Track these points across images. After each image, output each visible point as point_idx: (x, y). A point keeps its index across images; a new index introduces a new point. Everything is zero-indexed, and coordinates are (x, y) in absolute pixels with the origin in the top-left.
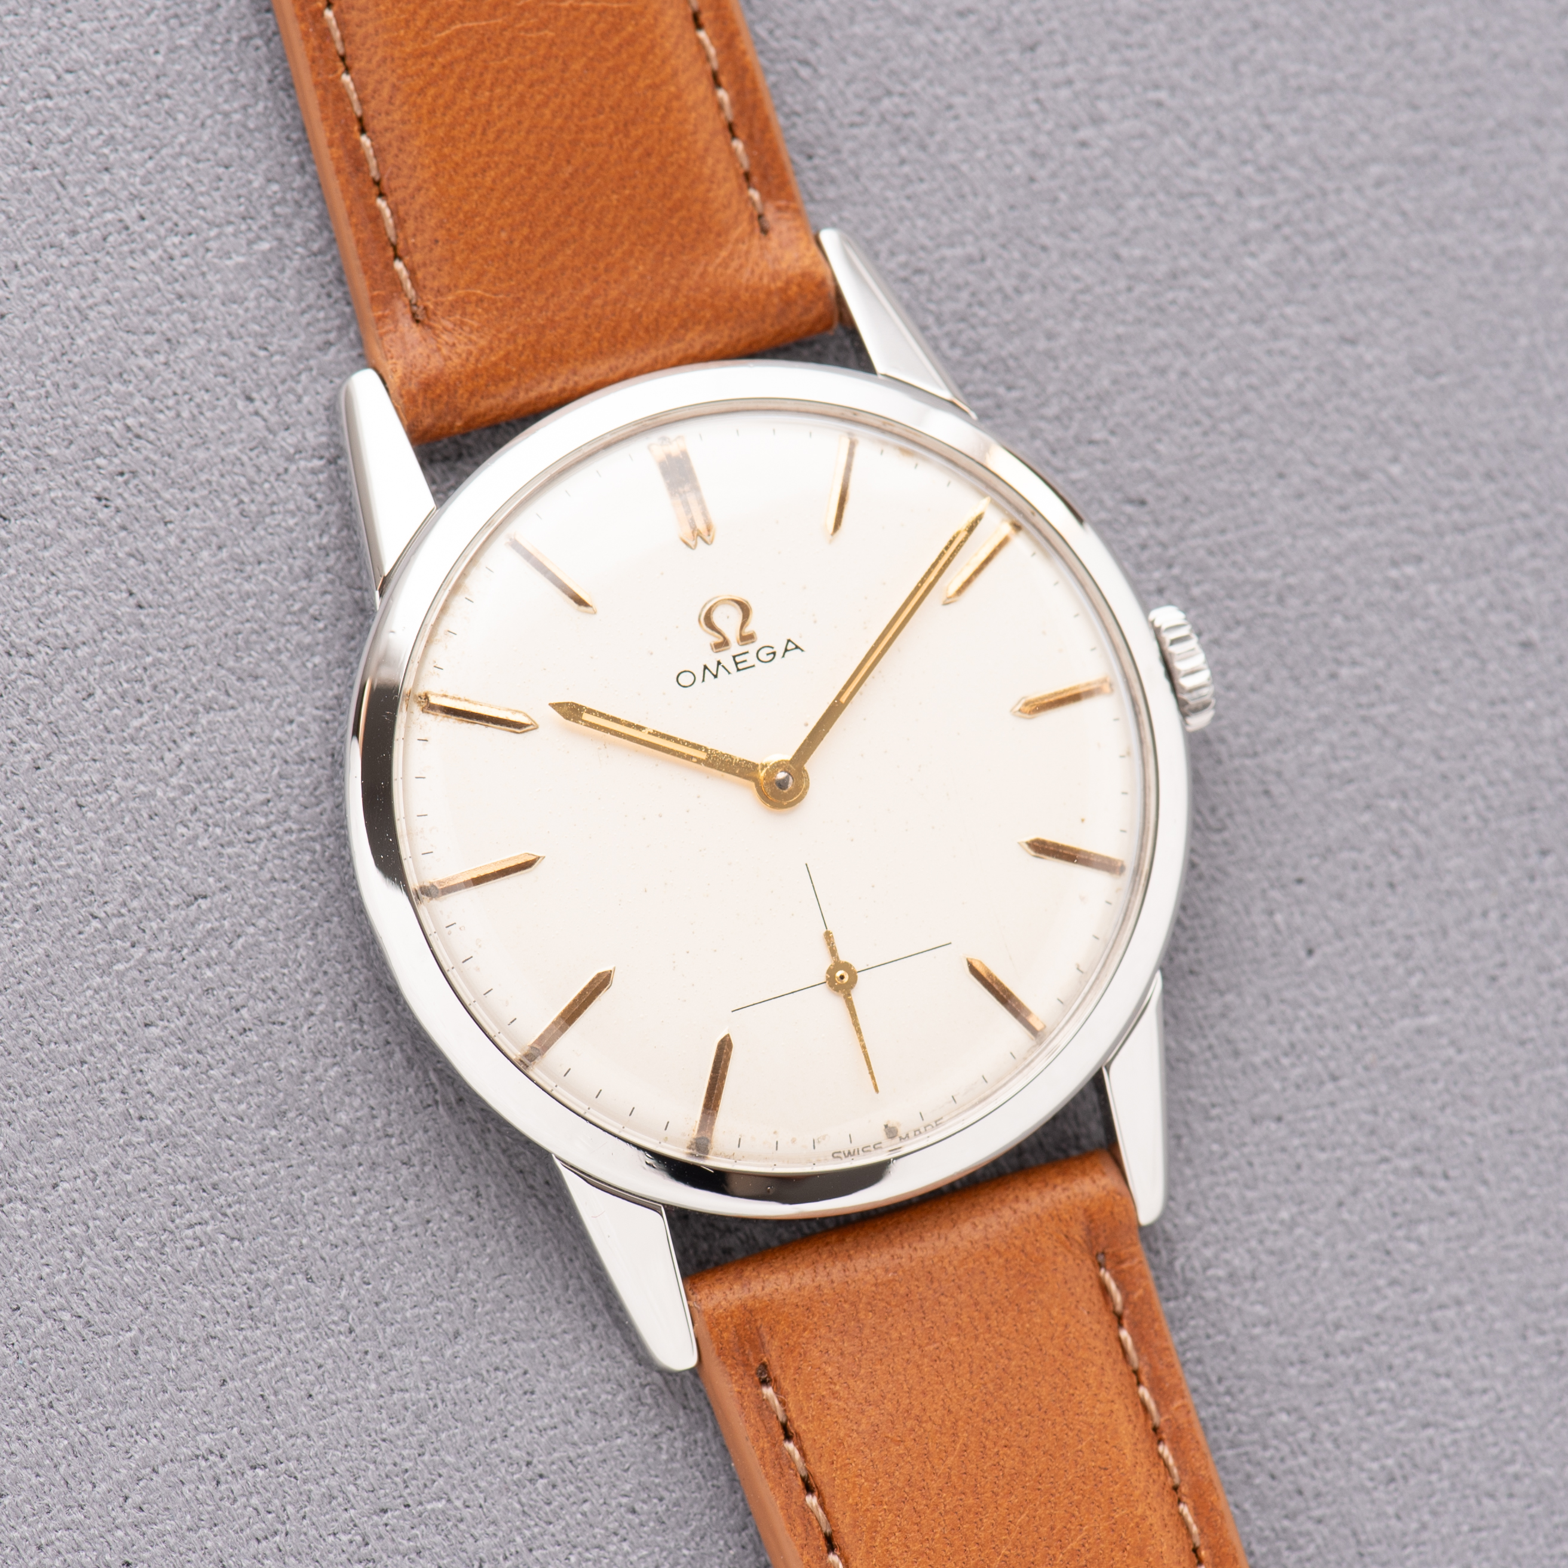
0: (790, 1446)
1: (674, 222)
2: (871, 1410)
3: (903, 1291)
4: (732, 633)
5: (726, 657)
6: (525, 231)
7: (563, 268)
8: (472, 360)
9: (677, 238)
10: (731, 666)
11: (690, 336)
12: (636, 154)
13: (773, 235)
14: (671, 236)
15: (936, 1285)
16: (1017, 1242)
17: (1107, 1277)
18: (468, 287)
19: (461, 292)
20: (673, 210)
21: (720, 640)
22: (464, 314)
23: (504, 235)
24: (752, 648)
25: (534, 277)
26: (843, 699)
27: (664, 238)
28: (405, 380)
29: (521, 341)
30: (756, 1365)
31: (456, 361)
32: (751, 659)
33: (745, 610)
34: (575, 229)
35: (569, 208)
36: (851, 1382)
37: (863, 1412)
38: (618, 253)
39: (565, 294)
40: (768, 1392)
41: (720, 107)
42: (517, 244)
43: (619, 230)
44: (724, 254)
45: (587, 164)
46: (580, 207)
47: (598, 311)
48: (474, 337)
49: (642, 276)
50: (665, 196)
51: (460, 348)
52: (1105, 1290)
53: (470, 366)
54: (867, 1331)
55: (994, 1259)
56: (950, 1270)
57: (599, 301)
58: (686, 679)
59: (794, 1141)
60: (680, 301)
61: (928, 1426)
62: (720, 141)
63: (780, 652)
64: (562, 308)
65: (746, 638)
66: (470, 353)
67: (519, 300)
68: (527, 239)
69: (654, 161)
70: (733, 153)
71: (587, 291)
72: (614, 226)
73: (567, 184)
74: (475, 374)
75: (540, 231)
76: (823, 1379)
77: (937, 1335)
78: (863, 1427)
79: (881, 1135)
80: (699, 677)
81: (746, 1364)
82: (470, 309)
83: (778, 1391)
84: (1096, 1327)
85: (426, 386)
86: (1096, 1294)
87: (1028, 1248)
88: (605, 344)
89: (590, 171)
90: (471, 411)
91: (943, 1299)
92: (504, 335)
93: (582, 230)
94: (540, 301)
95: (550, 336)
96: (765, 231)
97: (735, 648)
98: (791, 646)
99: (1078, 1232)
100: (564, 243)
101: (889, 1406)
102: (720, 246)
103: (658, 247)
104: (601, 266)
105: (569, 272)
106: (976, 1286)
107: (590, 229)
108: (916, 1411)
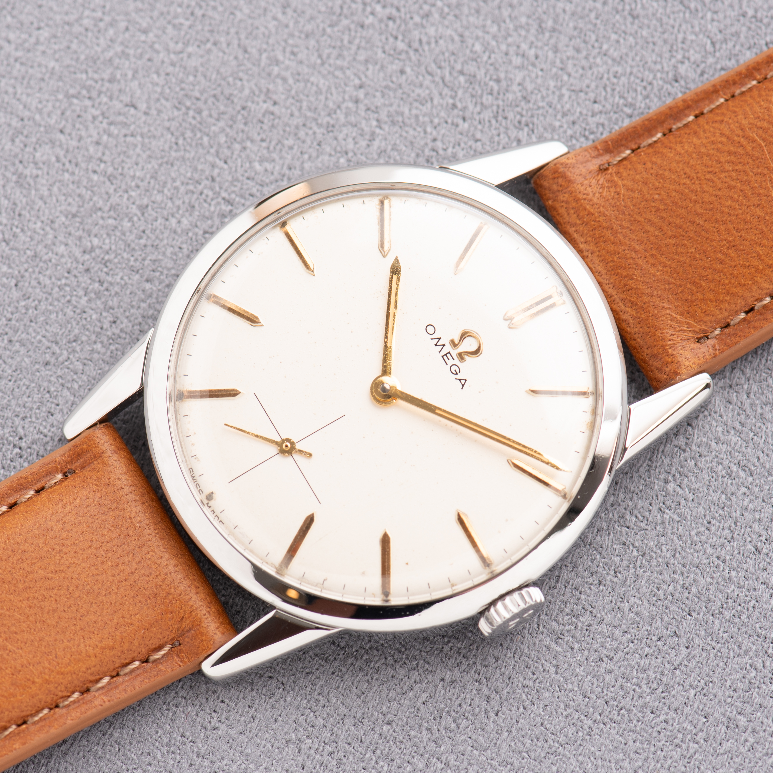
0: (32, 492)
1: (689, 286)
2: (60, 526)
3: (131, 533)
4: (462, 348)
5: (448, 348)
6: (662, 207)
7: (646, 232)
8: (585, 196)
9: (680, 289)
10: (444, 352)
11: (629, 310)
12: (720, 255)
13: (698, 345)
14: (681, 286)
15: (138, 550)
16: (172, 590)
17: (167, 649)
18: (624, 185)
19: (620, 183)
20: (694, 283)
21: (457, 342)
22: (608, 187)
23: (656, 197)
24: (457, 361)
25: (639, 218)
26: (437, 411)
27: (678, 282)
28: (566, 165)
29: (601, 219)
30: (73, 468)
31: (582, 189)
32: (450, 362)
33: (477, 352)
34: (670, 233)
35: (680, 228)
36: (73, 513)
37: (58, 521)
38: (663, 259)
39: (633, 236)
40: (60, 476)
41: (760, 300)
42: (653, 204)
43: (676, 257)
44: (679, 317)
45: (707, 231)
46: (683, 233)
47: (628, 256)
48: (597, 195)
49: (654, 276)
50: (701, 277)
51: (589, 189)
52: (159, 648)
53: (581, 196)
54: (104, 517)
55: (160, 579)
56: (148, 556)
57: (634, 255)
58: (430, 330)
59: (193, 445)
60: (645, 298)
61: (58, 557)
62: (740, 302)
63: (458, 377)
64: (625, 236)
65: (461, 356)
66: (588, 195)
67: (624, 214)
68: (658, 210)
69: (719, 266)
70: (737, 313)
71: (637, 247)
72: (676, 253)
73: (693, 222)
74: (577, 200)
75: (664, 215)
76: (71, 499)
77: (110, 555)
78: (49, 523)
79: (207, 492)
80: (433, 336)
81: (72, 461)
82: (612, 190)
83: (61, 481)
84: (136, 643)
85: (564, 176)
86: (155, 643)
87: (170, 597)
88: (611, 264)
89: (703, 233)
90: (557, 205)
91: (131, 555)
92: (602, 209)
93: (670, 237)
94: (625, 224)
95: (608, 234)
96: (699, 340)
97: (454, 353)
98: (463, 382)
99: (186, 624)
100: (661, 229)
101: (64, 535)
102: (682, 314)
103: (672, 280)
104: (654, 252)
105: (645, 235)
106: (143, 572)
107: (672, 241)
108: (64, 549)
